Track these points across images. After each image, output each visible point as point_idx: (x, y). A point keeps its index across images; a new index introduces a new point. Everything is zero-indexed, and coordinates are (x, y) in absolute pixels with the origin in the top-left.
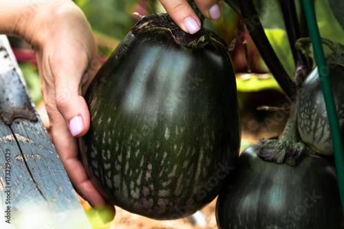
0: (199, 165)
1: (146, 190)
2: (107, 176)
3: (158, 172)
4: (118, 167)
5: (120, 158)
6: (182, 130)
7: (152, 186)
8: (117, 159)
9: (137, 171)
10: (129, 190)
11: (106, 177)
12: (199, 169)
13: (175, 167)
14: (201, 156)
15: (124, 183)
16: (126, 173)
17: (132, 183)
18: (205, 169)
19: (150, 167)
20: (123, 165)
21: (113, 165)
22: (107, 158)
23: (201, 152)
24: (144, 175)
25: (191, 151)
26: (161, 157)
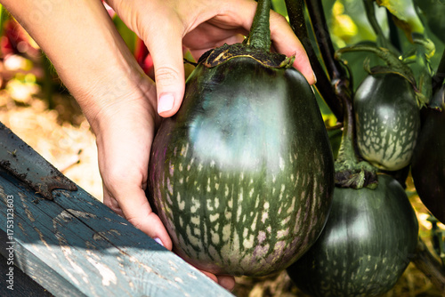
0: (314, 194)
1: (262, 236)
2: (214, 230)
3: (276, 209)
4: (228, 216)
5: (231, 204)
6: (296, 158)
7: (269, 229)
8: (227, 205)
9: (252, 214)
10: (241, 240)
11: (212, 232)
12: (315, 199)
13: (294, 201)
14: (315, 184)
15: (235, 232)
16: (238, 219)
17: (246, 230)
18: (319, 199)
19: (267, 206)
20: (234, 211)
21: (222, 214)
22: (214, 208)
23: (315, 179)
24: (260, 217)
25: (307, 179)
26: (278, 192)
